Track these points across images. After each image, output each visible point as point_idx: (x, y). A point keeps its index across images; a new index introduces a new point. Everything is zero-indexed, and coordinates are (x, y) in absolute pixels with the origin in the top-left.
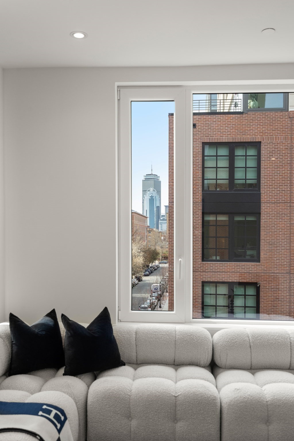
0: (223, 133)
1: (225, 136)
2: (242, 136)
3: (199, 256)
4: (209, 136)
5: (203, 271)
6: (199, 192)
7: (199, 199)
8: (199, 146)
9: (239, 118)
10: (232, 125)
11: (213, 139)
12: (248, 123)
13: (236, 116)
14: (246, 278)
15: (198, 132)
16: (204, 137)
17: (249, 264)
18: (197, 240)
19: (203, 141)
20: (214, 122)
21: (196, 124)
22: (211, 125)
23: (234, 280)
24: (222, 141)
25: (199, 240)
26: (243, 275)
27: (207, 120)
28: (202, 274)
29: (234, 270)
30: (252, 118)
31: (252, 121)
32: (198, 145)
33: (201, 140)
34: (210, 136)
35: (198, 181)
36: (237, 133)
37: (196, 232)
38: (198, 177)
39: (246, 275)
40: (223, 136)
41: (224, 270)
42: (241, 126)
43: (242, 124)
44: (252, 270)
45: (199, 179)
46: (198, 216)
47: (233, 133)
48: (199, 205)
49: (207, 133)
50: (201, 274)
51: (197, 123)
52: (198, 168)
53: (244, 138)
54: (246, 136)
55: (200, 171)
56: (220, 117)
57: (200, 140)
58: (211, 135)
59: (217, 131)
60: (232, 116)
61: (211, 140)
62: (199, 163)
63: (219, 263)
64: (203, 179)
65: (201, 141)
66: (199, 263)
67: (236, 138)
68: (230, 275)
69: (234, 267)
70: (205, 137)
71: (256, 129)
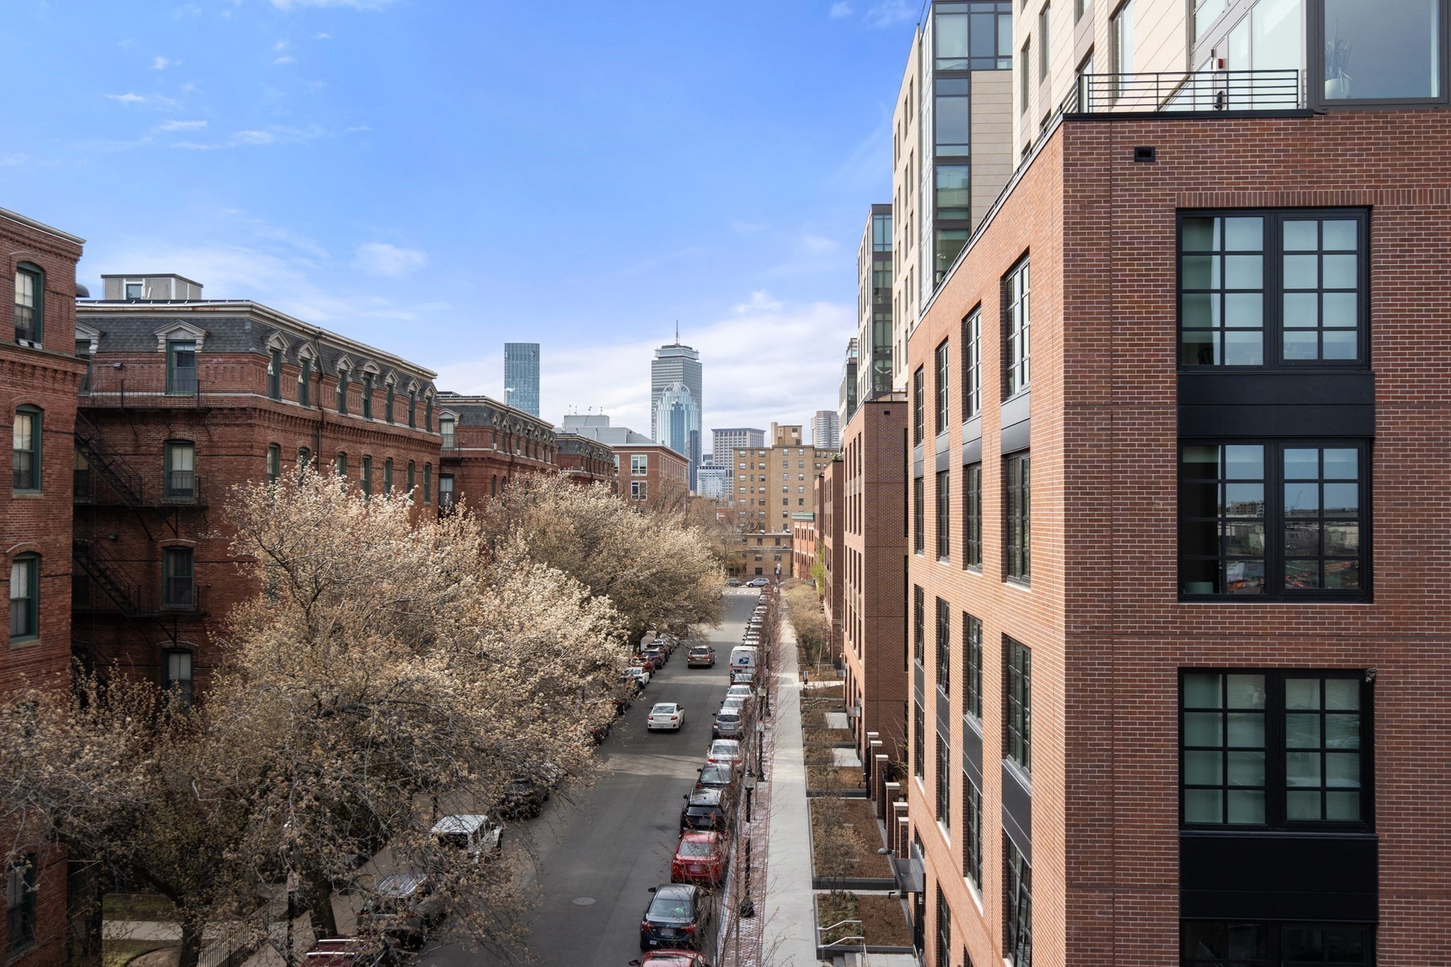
0: (1247, 178)
1: (1252, 189)
2: (1308, 188)
3: (1167, 585)
4: (1198, 189)
5: (1183, 635)
6: (1166, 371)
7: (1166, 393)
8: (1166, 222)
9: (1298, 129)
10: (1277, 151)
11: (1211, 199)
12: (1329, 145)
13: (1290, 124)
14: (1329, 655)
15: (1162, 174)
16: (1182, 190)
17: (1340, 607)
18: (1161, 531)
19: (1179, 203)
20: (1215, 141)
21: (1154, 148)
22: (1206, 152)
23: (1288, 660)
24: (1244, 202)
25: (1167, 531)
26: (1319, 644)
27: (1193, 136)
28: (1180, 643)
29: (1288, 629)
30: (1342, 129)
31: (1342, 139)
32: (1162, 216)
33: (1174, 200)
34: (1203, 189)
35: (1163, 334)
36: (1291, 177)
37: (1159, 504)
38: (1163, 323)
39: (1329, 645)
40: (1247, 189)
41: (1255, 629)
42: (1307, 155)
43: (1309, 150)
44: (1349, 629)
45: (1166, 329)
46: (1164, 451)
47: (1280, 178)
48: (1166, 413)
49: (1192, 179)
50: (1176, 644)
51: (1160, 147)
52: (1163, 291)
53: (1315, 193)
54: (1324, 187)
55: (1169, 302)
56: (1235, 125)
57: (1170, 200)
58: (1206, 184)
59: (1227, 173)
60: (1274, 124)
61: (1206, 202)
62: (1166, 275)
63: (1238, 607)
64: (1180, 329)
65: (1173, 206)
66: (1167, 606)
67: (1288, 194)
68: (1274, 644)
69: (1287, 618)
70: (1187, 189)
71: (1356, 166)
